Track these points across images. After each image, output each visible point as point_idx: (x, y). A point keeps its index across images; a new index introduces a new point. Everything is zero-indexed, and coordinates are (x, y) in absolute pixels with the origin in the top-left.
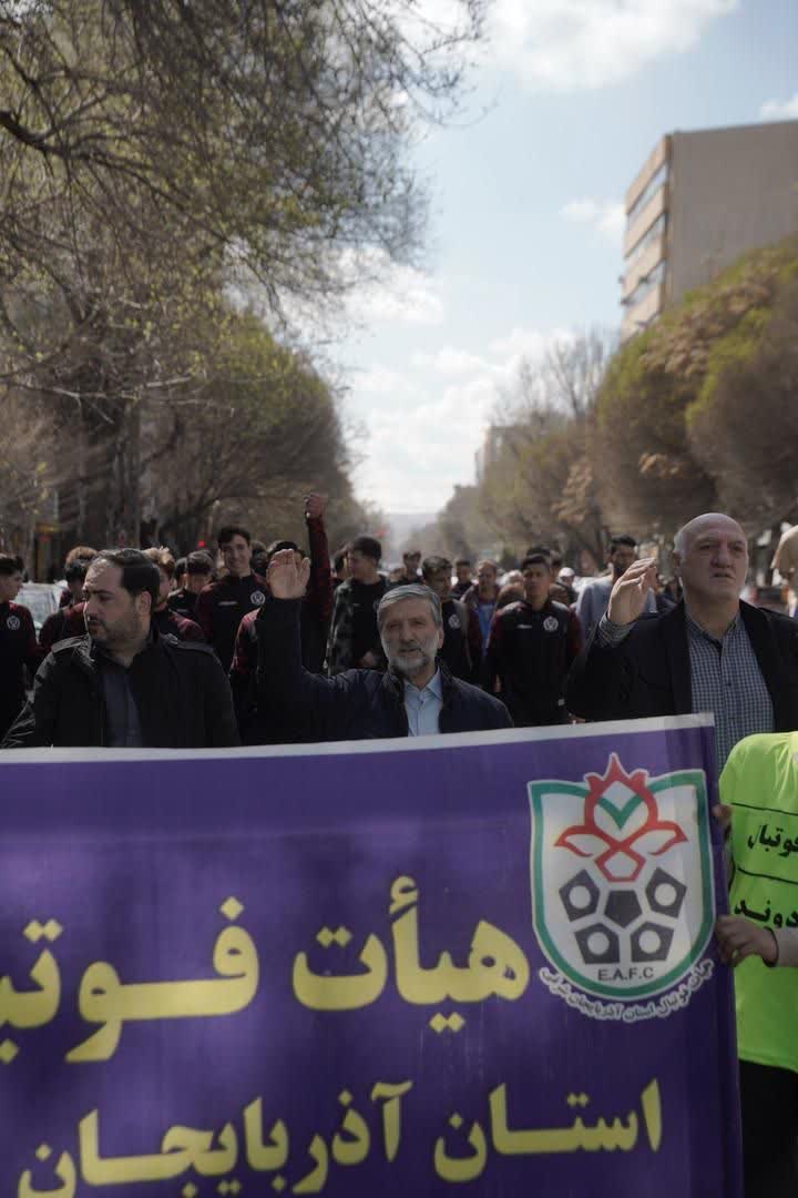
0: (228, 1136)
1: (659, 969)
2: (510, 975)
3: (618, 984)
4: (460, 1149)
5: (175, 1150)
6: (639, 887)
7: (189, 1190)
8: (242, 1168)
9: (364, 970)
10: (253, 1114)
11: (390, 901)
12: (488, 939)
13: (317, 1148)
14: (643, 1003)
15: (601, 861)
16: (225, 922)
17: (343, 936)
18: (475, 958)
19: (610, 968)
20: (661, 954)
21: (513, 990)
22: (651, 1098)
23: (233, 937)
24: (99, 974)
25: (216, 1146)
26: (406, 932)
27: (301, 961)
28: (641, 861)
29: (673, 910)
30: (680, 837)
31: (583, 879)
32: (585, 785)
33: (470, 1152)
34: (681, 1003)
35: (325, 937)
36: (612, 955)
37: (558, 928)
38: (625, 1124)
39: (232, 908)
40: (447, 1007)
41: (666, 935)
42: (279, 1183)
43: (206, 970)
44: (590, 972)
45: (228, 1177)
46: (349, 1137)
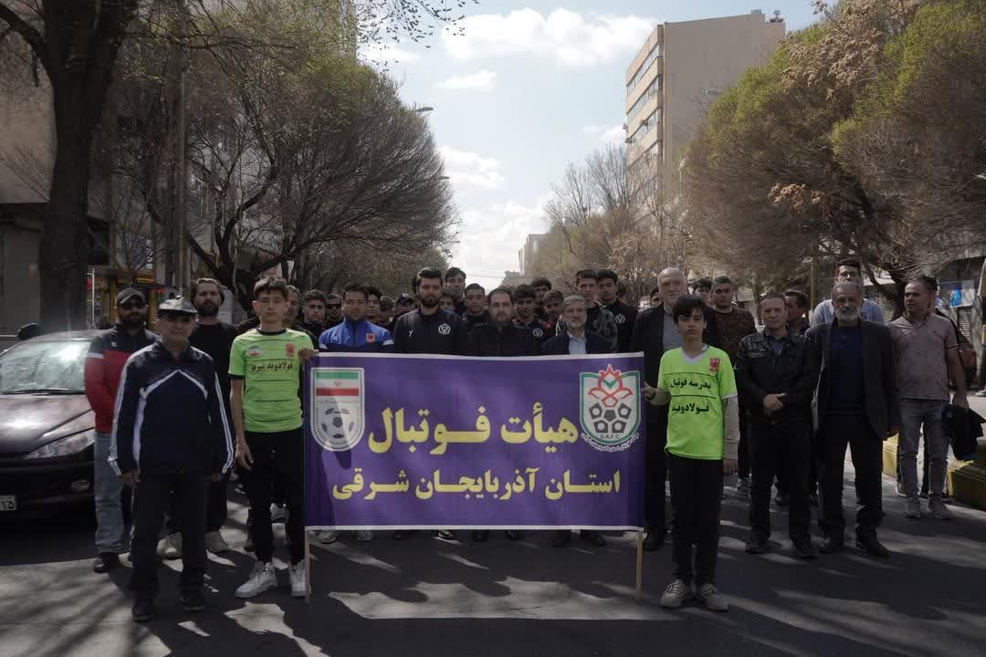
0: (480, 481)
1: (621, 435)
2: (572, 435)
3: (607, 440)
4: (554, 490)
5: (463, 484)
6: (616, 409)
7: (468, 496)
8: (484, 491)
9: (524, 431)
10: (488, 475)
11: (533, 410)
12: (565, 423)
13: (508, 486)
14: (616, 446)
15: (603, 400)
16: (480, 414)
17: (517, 420)
18: (560, 429)
19: (605, 434)
20: (622, 431)
21: (572, 440)
22: (617, 477)
23: (482, 419)
24: (440, 427)
25: (476, 483)
26: (538, 420)
27: (504, 427)
28: (617, 401)
29: (626, 417)
30: (631, 393)
31: (597, 406)
32: (599, 375)
33: (557, 491)
34: (628, 446)
35: (512, 420)
36: (605, 430)
37: (588, 422)
38: (608, 484)
39: (482, 410)
40: (551, 444)
41: (624, 425)
42: (496, 496)
43: (474, 429)
44: (598, 435)
45: (480, 493)
46: (518, 484)
